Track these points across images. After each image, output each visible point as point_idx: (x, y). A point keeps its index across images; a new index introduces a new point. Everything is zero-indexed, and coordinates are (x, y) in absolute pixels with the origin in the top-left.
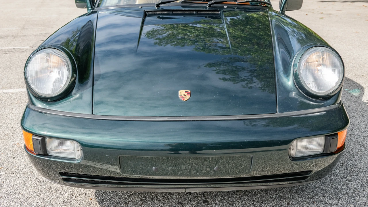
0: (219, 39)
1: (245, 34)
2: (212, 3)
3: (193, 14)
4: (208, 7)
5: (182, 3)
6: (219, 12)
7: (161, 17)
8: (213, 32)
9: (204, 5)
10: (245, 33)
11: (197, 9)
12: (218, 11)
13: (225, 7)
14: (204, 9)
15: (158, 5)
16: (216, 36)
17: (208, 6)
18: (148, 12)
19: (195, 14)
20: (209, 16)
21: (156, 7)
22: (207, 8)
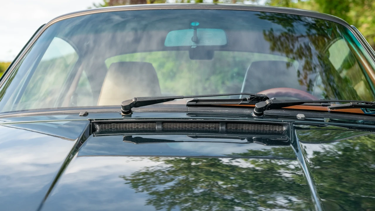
0: (287, 196)
1: (344, 187)
2: (264, 106)
3: (216, 132)
4: (254, 115)
5: (188, 105)
6: (285, 128)
7: (133, 136)
8: (274, 179)
9: (247, 111)
10: (344, 184)
11: (226, 119)
12: (281, 125)
13: (300, 116)
14: (246, 119)
15: (128, 110)
16: (280, 190)
17: (256, 114)
18: (99, 123)
19: (222, 132)
20: (259, 136)
21: (122, 114)
22: (252, 117)
